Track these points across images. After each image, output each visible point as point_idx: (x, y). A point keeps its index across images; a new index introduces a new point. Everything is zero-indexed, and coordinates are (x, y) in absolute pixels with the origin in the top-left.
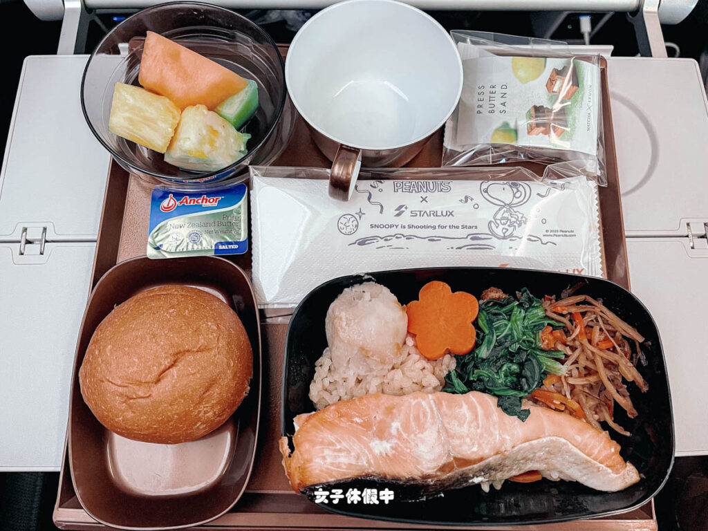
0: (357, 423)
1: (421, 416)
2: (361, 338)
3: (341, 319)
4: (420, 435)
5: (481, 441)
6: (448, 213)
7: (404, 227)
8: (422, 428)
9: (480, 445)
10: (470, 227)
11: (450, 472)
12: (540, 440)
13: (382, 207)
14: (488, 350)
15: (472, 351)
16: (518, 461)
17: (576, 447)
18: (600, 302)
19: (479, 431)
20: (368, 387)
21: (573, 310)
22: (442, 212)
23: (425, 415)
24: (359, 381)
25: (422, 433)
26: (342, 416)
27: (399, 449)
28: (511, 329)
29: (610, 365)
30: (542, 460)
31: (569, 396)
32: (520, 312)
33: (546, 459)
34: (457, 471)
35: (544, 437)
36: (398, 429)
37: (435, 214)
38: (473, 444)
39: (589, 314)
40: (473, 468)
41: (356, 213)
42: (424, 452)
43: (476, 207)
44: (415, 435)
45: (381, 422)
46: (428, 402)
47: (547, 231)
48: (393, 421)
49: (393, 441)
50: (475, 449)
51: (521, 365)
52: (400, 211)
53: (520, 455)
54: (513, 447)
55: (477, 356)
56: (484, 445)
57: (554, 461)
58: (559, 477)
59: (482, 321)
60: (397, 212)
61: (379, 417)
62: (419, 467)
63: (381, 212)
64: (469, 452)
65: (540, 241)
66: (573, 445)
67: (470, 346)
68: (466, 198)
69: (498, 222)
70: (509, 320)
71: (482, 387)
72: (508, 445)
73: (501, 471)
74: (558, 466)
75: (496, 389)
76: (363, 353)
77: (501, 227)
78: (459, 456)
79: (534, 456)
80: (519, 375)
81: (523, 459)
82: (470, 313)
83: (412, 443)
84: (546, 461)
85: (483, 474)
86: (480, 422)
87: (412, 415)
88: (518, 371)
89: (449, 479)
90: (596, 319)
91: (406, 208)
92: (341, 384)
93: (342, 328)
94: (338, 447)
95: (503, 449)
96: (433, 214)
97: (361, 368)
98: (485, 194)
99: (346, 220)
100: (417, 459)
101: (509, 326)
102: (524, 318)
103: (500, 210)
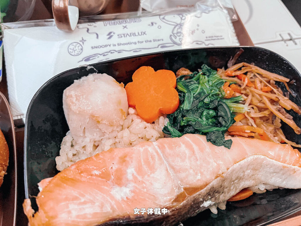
0: (96, 175)
1: (150, 159)
2: (90, 108)
3: (71, 96)
4: (152, 175)
5: (202, 170)
6: (143, 33)
7: (115, 45)
8: (152, 169)
9: (202, 174)
10: (159, 40)
11: (183, 200)
12: (245, 160)
13: (97, 34)
14: (189, 103)
15: (178, 108)
16: (233, 181)
17: (272, 159)
18: (253, 65)
19: (198, 163)
20: (103, 148)
21: (238, 73)
22: (138, 33)
23: (153, 158)
24: (96, 147)
25: (154, 173)
26: (82, 172)
27: (137, 191)
28: (202, 89)
29: (273, 102)
30: (250, 177)
31: (255, 126)
32: (205, 78)
33: (253, 175)
34: (189, 198)
35: (248, 157)
36: (133, 175)
37: (134, 34)
38: (197, 174)
39: (249, 74)
40: (201, 193)
41: (80, 41)
42: (158, 189)
43: (160, 27)
44: (149, 176)
45: (117, 171)
46: (154, 147)
47: (207, 37)
48: (127, 167)
49: (130, 185)
50: (199, 177)
51: (215, 109)
52: (110, 35)
53: (234, 175)
54: (228, 169)
55: (183, 109)
56: (205, 173)
57: (259, 176)
58: (265, 189)
59: (180, 86)
60: (109, 36)
61: (115, 167)
62: (157, 202)
63: (97, 37)
64: (195, 181)
65: (204, 44)
66: (270, 158)
67: (176, 102)
68: (152, 24)
69: (176, 35)
70: (199, 83)
71: (192, 130)
72: (223, 169)
73: (223, 193)
74: (263, 179)
75: (203, 128)
76: (94, 119)
77: (178, 38)
78: (188, 186)
79: (244, 175)
80: (216, 117)
81: (236, 179)
82: (171, 82)
83: (147, 183)
84: (253, 177)
85: (210, 197)
86: (197, 155)
87: (142, 161)
88: (214, 114)
89: (184, 206)
90: (255, 75)
91: (114, 33)
92: (82, 153)
93: (73, 103)
94: (83, 200)
95: (220, 172)
96: (133, 35)
97: (95, 134)
98: (164, 20)
99: (74, 47)
100: (154, 196)
101: (200, 87)
102: (209, 81)
103: (175, 27)
